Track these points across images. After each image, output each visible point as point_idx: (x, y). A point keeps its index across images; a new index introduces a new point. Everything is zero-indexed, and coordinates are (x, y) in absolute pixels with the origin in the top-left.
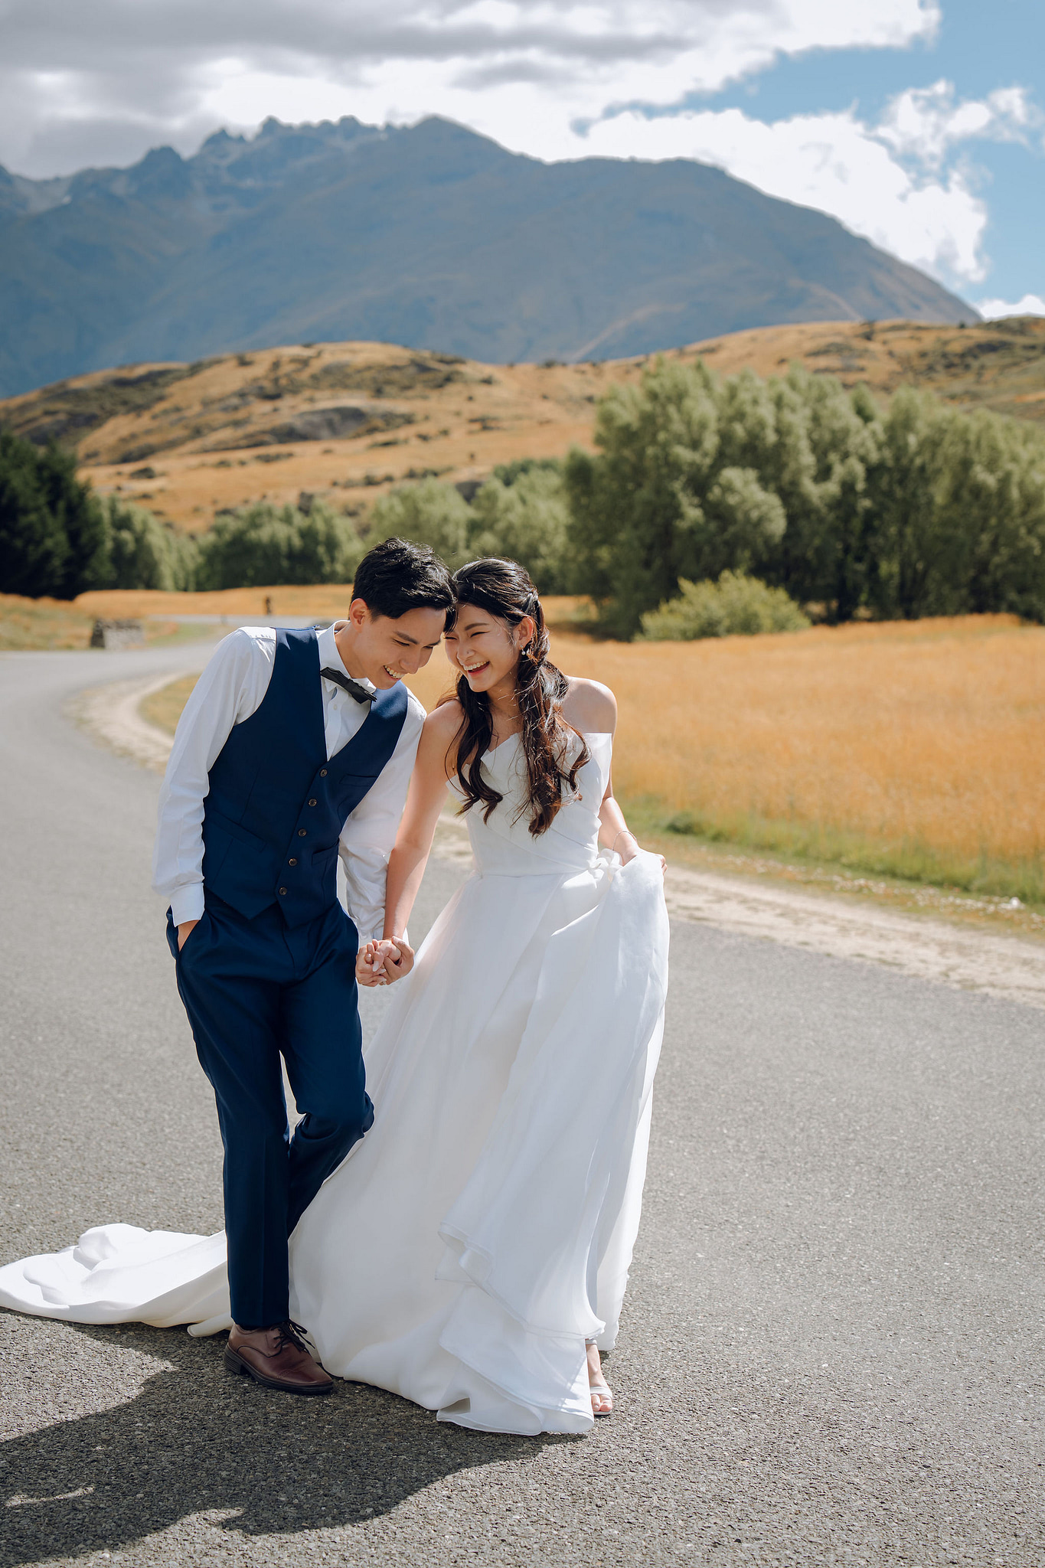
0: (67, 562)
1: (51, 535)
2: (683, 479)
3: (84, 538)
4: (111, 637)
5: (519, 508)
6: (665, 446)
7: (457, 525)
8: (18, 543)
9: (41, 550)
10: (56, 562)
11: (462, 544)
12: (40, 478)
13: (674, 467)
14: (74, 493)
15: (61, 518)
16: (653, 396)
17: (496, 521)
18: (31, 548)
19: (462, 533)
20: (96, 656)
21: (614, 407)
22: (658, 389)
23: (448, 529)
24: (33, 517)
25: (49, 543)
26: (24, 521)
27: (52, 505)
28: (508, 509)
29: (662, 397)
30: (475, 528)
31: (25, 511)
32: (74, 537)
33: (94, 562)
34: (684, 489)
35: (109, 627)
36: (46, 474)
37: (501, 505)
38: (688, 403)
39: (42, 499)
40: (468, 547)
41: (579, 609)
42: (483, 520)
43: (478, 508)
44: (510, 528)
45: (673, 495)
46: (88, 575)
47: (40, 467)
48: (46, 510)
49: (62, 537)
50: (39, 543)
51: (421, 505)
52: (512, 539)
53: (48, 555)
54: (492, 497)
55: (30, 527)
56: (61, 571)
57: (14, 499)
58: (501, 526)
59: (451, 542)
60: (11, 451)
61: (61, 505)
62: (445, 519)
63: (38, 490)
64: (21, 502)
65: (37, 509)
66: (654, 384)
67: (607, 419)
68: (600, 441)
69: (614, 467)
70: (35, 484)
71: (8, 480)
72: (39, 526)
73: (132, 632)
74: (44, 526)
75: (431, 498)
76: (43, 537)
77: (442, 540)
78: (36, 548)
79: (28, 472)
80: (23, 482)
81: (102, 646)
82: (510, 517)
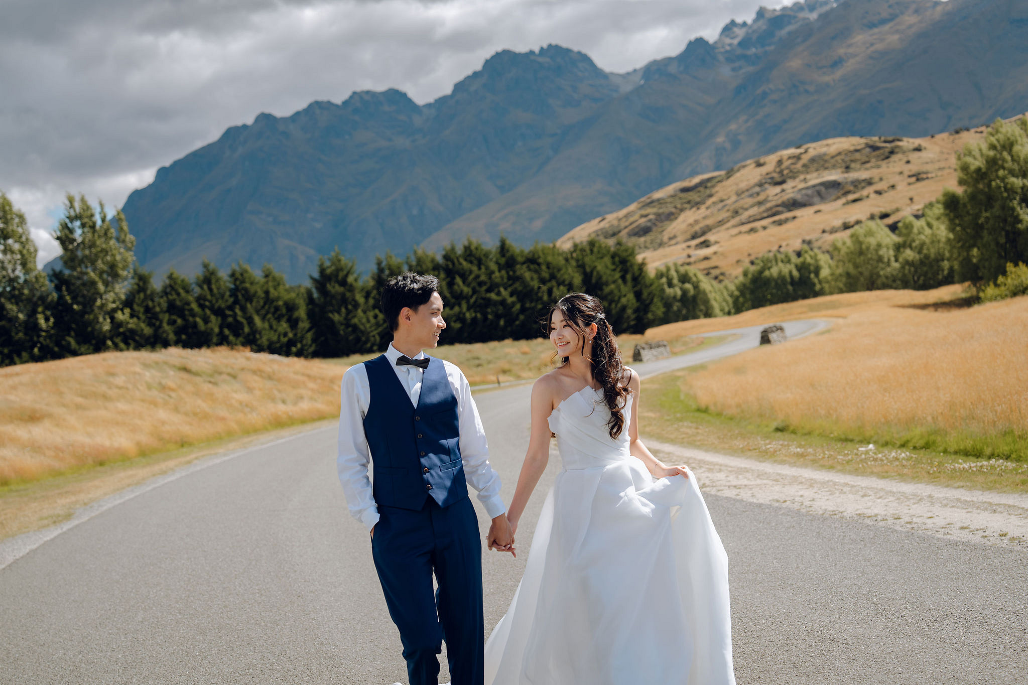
0: (636, 311)
1: (625, 296)
2: (1018, 198)
3: (645, 294)
4: (646, 354)
5: (928, 231)
6: (1003, 179)
7: (888, 247)
9: (619, 305)
10: (629, 311)
11: (893, 259)
12: (614, 263)
13: (1011, 191)
14: (636, 268)
15: (630, 283)
16: (993, 147)
17: (914, 241)
18: (613, 306)
19: (892, 253)
21: (969, 160)
22: (995, 142)
23: (882, 252)
24: (612, 286)
25: (624, 300)
26: (607, 290)
27: (623, 278)
28: (920, 232)
29: (999, 148)
30: (898, 248)
31: (607, 284)
32: (638, 295)
33: (653, 308)
34: (1020, 204)
35: (643, 349)
36: (617, 259)
37: (915, 230)
38: (1016, 148)
39: (617, 275)
40: (896, 261)
41: (964, 291)
42: (905, 242)
43: (900, 235)
44: (923, 244)
45: (1013, 209)
46: (650, 316)
47: (614, 256)
48: (620, 281)
49: (631, 296)
51: (861, 239)
52: (925, 250)
53: (624, 308)
54: (909, 227)
55: (611, 292)
56: (633, 317)
57: (600, 277)
58: (916, 244)
59: (886, 260)
60: (595, 250)
61: (629, 277)
62: (879, 246)
63: (614, 270)
64: (604, 279)
65: (614, 282)
66: (993, 140)
67: (965, 168)
68: (961, 182)
69: (973, 197)
70: (612, 267)
71: (595, 267)
72: (616, 292)
73: (662, 349)
74: (620, 291)
75: (870, 233)
76: (620, 298)
77: (880, 259)
78: (616, 305)
79: (607, 260)
80: (603, 267)
81: (641, 360)
82: (923, 237)
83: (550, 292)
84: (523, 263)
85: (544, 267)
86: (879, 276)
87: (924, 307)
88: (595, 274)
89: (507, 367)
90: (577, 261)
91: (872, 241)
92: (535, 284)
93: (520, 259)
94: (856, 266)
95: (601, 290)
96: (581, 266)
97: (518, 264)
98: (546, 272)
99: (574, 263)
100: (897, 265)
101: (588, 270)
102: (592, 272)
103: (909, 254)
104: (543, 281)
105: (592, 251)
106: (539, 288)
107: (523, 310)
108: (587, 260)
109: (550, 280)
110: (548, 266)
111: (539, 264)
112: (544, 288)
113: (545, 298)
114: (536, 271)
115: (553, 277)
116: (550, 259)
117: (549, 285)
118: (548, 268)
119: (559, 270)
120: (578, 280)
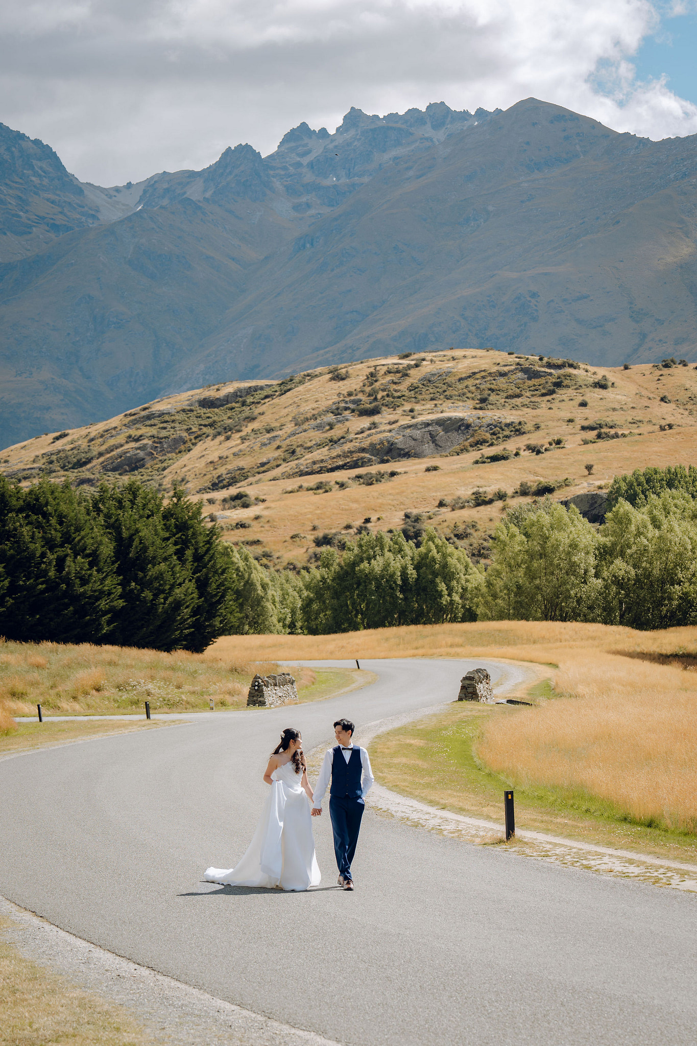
0: (196, 612)
1: (180, 585)
3: (213, 586)
4: (270, 694)
5: (652, 532)
7: (586, 551)
8: (148, 594)
9: (170, 599)
10: (186, 611)
11: (592, 572)
12: (167, 528)
14: (201, 539)
15: (189, 565)
17: (627, 546)
18: (161, 598)
19: (592, 561)
20: (255, 713)
23: (576, 558)
24: (162, 567)
25: (178, 593)
26: (153, 571)
27: (180, 554)
28: (639, 533)
30: (605, 554)
31: (154, 561)
32: (202, 585)
35: (266, 683)
36: (172, 522)
37: (632, 528)
39: (171, 549)
40: (599, 574)
42: (614, 546)
43: (606, 533)
44: (642, 553)
46: (217, 622)
47: (167, 515)
48: (175, 560)
49: (191, 586)
50: (168, 593)
52: (646, 564)
53: (177, 605)
54: (623, 520)
55: (160, 577)
56: (190, 621)
57: (143, 549)
58: (633, 550)
59: (581, 570)
61: (189, 553)
62: (574, 546)
64: (151, 552)
65: (165, 559)
70: (164, 534)
71: (137, 531)
72: (168, 576)
73: (288, 687)
74: (174, 574)
76: (172, 587)
77: (572, 569)
78: (166, 599)
79: (157, 519)
80: (150, 532)
81: (262, 704)
82: (643, 541)
83: (61, 562)
84: (20, 510)
85: (53, 521)
86: (566, 597)
87: (664, 659)
88: (136, 542)
90: (108, 516)
91: (563, 539)
92: (37, 547)
93: (14, 503)
94: (531, 575)
95: (144, 570)
96: (114, 527)
97: (11, 511)
98: (55, 530)
99: (101, 520)
100: (597, 583)
101: (125, 534)
102: (131, 539)
103: (620, 567)
104: (50, 544)
105: (132, 502)
106: (43, 555)
108: (127, 517)
109: (62, 546)
111: (46, 515)
112: (51, 556)
113: (52, 573)
114: (39, 526)
115: (67, 539)
116: (63, 507)
117: (60, 552)
118: (61, 523)
119: (78, 529)
120: (107, 549)
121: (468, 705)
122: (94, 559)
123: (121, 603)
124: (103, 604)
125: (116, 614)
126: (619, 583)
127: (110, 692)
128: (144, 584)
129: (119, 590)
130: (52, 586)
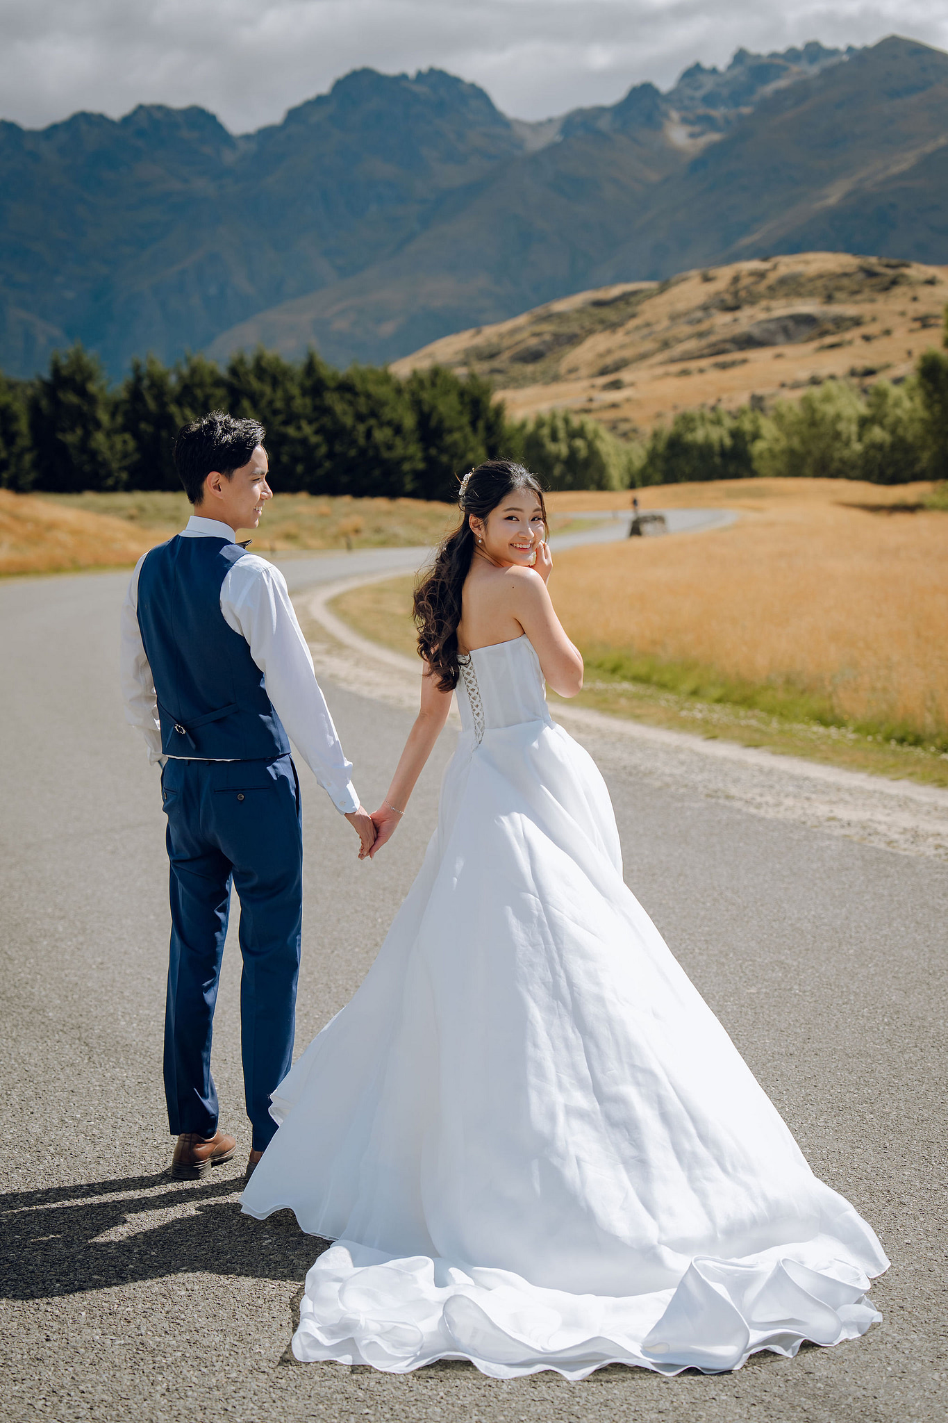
1: (472, 449)
3: (501, 451)
5: (906, 404)
7: (849, 420)
8: (444, 459)
11: (854, 437)
12: (462, 403)
14: (491, 414)
15: (481, 435)
17: (886, 416)
18: (455, 462)
19: (854, 428)
23: (841, 426)
24: (457, 436)
25: (470, 457)
26: (449, 439)
27: (473, 423)
28: (897, 404)
30: (864, 423)
31: (450, 431)
32: (491, 450)
36: (467, 399)
37: (890, 401)
39: (465, 420)
40: (860, 439)
42: (874, 416)
43: (869, 404)
44: (898, 421)
47: (462, 394)
48: (468, 430)
49: (481, 451)
50: (462, 457)
51: (817, 405)
52: (900, 431)
54: (883, 395)
55: (455, 444)
57: (441, 421)
58: (889, 420)
59: (844, 437)
60: (438, 382)
61: (481, 424)
62: (838, 417)
63: (461, 413)
64: (447, 424)
65: (460, 428)
70: (459, 407)
71: (436, 407)
72: (461, 443)
74: (466, 442)
75: (828, 398)
76: (465, 452)
77: (837, 436)
78: (459, 462)
79: (453, 399)
80: (448, 407)
82: (899, 412)
83: (369, 434)
84: (335, 390)
85: (362, 399)
86: (832, 459)
87: (875, 509)
88: (434, 416)
89: (293, 530)
90: (412, 395)
91: (829, 410)
92: (348, 421)
93: (332, 384)
94: (803, 442)
95: (441, 438)
96: (417, 404)
97: (327, 390)
98: (364, 406)
99: (407, 396)
100: (857, 447)
101: (426, 409)
102: (431, 413)
103: (878, 434)
104: (360, 418)
105: (433, 384)
106: (354, 427)
107: (330, 455)
108: (426, 396)
109: (369, 418)
110: (368, 396)
111: (356, 394)
112: (361, 428)
113: (362, 441)
114: (351, 403)
115: (373, 414)
117: (367, 424)
118: (368, 400)
119: (384, 405)
120: (409, 421)
121: (636, 541)
122: (398, 430)
123: (421, 466)
124: (406, 467)
125: (417, 475)
126: (879, 447)
127: (366, 534)
128: (442, 450)
129: (419, 455)
130: (363, 452)
